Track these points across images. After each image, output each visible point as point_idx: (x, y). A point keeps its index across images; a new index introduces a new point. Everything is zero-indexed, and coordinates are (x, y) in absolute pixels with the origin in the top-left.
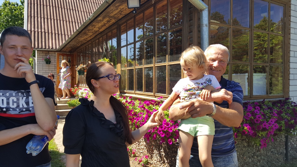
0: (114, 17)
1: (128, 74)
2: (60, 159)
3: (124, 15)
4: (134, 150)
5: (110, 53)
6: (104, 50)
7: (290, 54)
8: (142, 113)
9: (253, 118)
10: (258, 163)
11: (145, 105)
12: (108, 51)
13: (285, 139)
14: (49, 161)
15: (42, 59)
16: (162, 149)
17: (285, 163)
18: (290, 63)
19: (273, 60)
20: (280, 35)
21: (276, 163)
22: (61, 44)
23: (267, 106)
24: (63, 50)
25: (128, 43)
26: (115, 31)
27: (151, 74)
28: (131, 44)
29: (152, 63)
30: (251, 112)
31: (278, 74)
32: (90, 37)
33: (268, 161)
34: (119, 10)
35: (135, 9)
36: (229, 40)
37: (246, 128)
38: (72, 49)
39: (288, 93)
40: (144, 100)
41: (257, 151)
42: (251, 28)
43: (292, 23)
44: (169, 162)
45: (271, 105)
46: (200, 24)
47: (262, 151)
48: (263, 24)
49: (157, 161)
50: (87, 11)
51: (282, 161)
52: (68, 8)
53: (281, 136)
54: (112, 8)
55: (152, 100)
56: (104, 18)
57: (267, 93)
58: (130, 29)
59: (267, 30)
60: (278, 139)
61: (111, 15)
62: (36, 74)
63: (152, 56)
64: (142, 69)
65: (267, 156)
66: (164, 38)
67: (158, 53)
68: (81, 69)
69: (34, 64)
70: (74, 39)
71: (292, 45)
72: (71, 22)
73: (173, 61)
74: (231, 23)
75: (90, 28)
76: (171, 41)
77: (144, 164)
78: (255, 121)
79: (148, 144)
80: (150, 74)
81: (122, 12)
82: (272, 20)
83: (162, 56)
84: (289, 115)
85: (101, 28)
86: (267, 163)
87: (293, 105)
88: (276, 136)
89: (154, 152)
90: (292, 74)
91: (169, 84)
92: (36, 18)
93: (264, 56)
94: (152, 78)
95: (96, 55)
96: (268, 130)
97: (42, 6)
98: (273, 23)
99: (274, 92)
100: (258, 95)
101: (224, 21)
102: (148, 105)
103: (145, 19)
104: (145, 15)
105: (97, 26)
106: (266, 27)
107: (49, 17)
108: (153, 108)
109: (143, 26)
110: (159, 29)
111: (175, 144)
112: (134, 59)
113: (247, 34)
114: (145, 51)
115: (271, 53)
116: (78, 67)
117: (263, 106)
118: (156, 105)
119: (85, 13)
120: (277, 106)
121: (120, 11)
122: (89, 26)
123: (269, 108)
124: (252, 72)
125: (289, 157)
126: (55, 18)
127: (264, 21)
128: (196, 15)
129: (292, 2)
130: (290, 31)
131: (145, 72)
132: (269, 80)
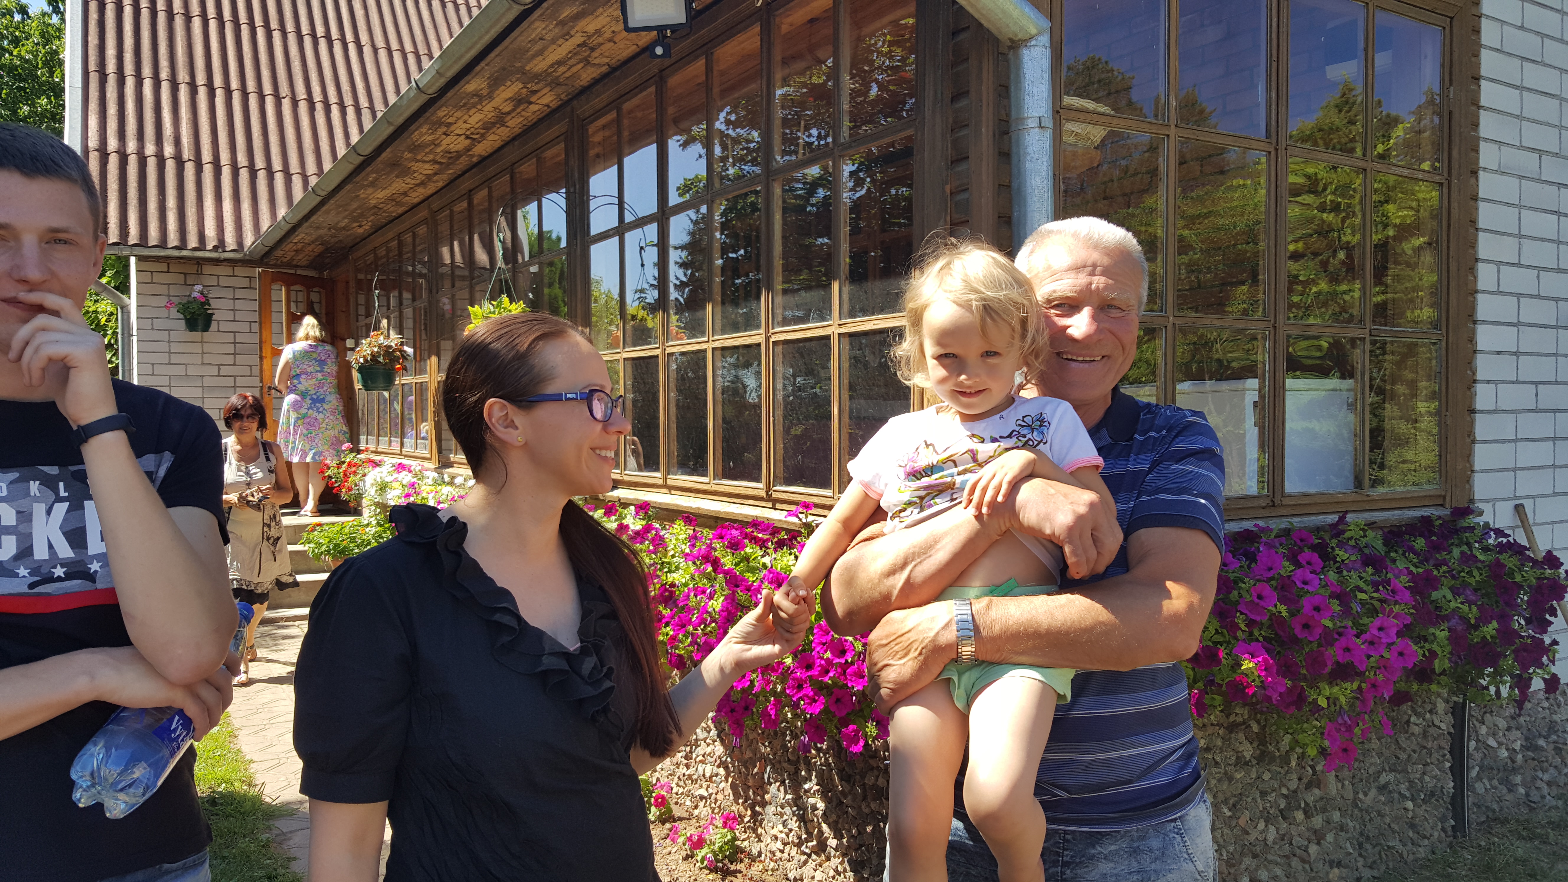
0: (548, 78)
1: (629, 382)
2: (264, 837)
3: (604, 69)
4: (662, 787)
5: (534, 269)
6: (500, 254)
7: (1476, 278)
8: (703, 592)
9: (1284, 614)
10: (1313, 849)
11: (719, 549)
12: (520, 260)
13: (1450, 718)
14: (200, 849)
15: (163, 301)
16: (808, 779)
17: (1451, 846)
18: (1475, 322)
19: (1390, 306)
20: (1427, 176)
21: (1405, 845)
22: (265, 223)
23: (1360, 550)
24: (279, 253)
25: (629, 218)
26: (556, 153)
27: (751, 382)
28: (640, 223)
29: (758, 327)
30: (1274, 583)
31: (1413, 385)
32: (422, 184)
33: (1361, 834)
34: (578, 39)
35: (665, 37)
36: (1161, 207)
37: (1247, 665)
38: (326, 249)
39: (1468, 480)
40: (712, 523)
41: (1309, 786)
42: (1274, 141)
43: (1484, 118)
44: (849, 847)
45: (1379, 544)
46: (1008, 115)
47: (1333, 786)
48: (1338, 120)
49: (785, 844)
50: (409, 47)
51: (1436, 834)
52: (305, 29)
53: (1428, 707)
54: (537, 27)
55: (756, 523)
56: (496, 82)
57: (1358, 484)
58: (636, 142)
59: (1359, 152)
60: (1413, 719)
61: (536, 69)
62: (136, 382)
63: (754, 292)
64: (705, 358)
65: (1361, 810)
66: (821, 193)
67: (789, 270)
68: (374, 356)
69: (119, 330)
70: (338, 197)
71: (1484, 230)
72: (319, 107)
73: (866, 311)
74: (1173, 111)
75: (422, 134)
76: (857, 207)
77: (717, 861)
78: (1298, 630)
79: (737, 751)
80: (745, 387)
81: (593, 49)
82: (1383, 104)
83: (808, 288)
84: (1473, 598)
85: (483, 135)
86: (1361, 845)
87: (1491, 541)
88: (1406, 707)
89: (767, 797)
90: (1488, 382)
91: (845, 437)
92: (130, 82)
93: (1344, 287)
94: (758, 406)
95: (458, 284)
96: (1361, 674)
97: (162, 17)
98: (1388, 116)
99: (1393, 478)
100: (1313, 490)
101: (1130, 103)
102: (735, 546)
103: (716, 90)
104: (716, 68)
105: (460, 128)
106: (1353, 140)
107: (201, 79)
108: (764, 566)
109: (707, 130)
110: (790, 141)
111: (877, 750)
112: (661, 305)
113: (1252, 176)
114: (720, 262)
115: (1380, 274)
116: (357, 344)
117: (1337, 551)
118: (780, 545)
119: (397, 56)
120: (1412, 549)
121: (583, 44)
122: (417, 124)
123: (1369, 560)
124: (1280, 374)
125: (1473, 816)
126: (235, 84)
127: (1345, 104)
128: (988, 67)
129: (1486, 7)
130: (1478, 159)
131: (719, 372)
132: (1368, 416)
